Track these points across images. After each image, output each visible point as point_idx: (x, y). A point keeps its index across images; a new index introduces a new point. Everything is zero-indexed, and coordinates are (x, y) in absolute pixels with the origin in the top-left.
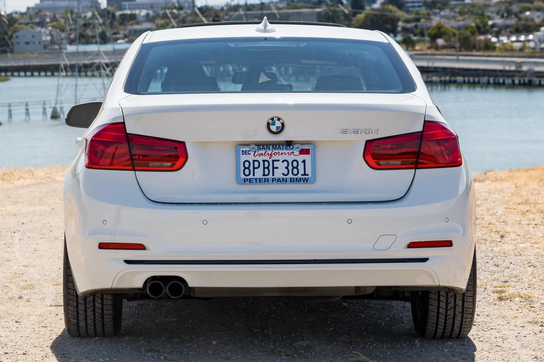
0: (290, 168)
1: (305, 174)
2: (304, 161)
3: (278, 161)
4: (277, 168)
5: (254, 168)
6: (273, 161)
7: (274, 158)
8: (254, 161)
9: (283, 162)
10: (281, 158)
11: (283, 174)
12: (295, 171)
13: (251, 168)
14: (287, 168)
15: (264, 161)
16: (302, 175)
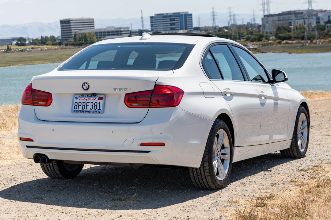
0: (94, 106)
1: (99, 109)
2: (100, 103)
3: (89, 102)
4: (88, 106)
5: (79, 106)
6: (87, 102)
7: (88, 101)
8: (79, 102)
9: (91, 103)
10: (91, 101)
11: (90, 109)
12: (95, 107)
13: (78, 106)
14: (92, 106)
15: (83, 102)
16: (98, 109)
